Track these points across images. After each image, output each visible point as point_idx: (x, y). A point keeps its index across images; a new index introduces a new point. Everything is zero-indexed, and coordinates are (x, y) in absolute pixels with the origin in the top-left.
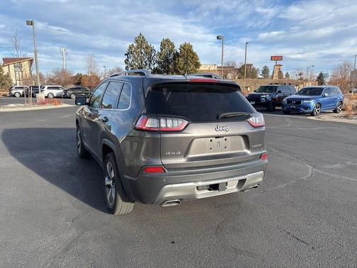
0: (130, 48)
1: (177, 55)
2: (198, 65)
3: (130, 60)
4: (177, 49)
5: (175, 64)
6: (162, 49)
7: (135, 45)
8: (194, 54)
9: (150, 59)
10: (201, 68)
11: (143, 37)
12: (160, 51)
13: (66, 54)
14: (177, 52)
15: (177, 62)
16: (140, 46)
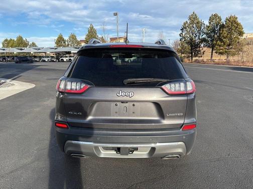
0: (185, 24)
1: (223, 26)
2: (241, 33)
3: (184, 34)
4: (223, 21)
5: (220, 34)
6: (210, 23)
7: (188, 21)
8: (238, 24)
9: (199, 32)
10: (244, 36)
11: (195, 15)
12: (208, 25)
13: (145, 32)
14: (223, 24)
15: (221, 32)
16: (192, 22)
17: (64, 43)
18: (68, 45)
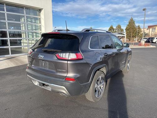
17: (114, 30)
18: (115, 31)
